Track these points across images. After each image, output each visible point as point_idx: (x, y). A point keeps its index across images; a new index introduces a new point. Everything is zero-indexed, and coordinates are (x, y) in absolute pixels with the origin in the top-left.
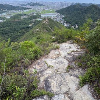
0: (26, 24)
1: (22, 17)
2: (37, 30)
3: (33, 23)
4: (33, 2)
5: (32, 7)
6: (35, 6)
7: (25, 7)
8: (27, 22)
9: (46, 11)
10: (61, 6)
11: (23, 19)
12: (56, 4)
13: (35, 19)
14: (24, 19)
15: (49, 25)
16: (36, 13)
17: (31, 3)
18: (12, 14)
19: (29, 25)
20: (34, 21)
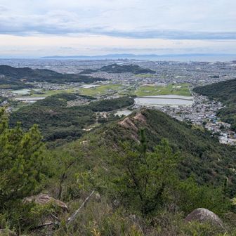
0: (76, 124)
1: (71, 104)
3: (99, 121)
4: (120, 64)
5: (114, 76)
7: (93, 75)
8: (78, 119)
10: (216, 74)
11: (72, 108)
12: (199, 68)
13: (110, 110)
14: (75, 108)
16: (119, 92)
17: (113, 67)
18: (46, 92)
19: (82, 128)
20: (105, 116)
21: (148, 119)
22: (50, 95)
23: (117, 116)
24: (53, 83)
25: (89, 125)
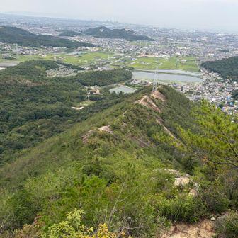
0: (62, 100)
1: (52, 74)
2: (102, 129)
3: (91, 99)
5: (103, 41)
6: (114, 41)
7: (76, 39)
8: (65, 94)
9: (157, 59)
11: (54, 79)
13: (103, 84)
14: (59, 79)
15: (163, 117)
18: (18, 57)
19: (71, 106)
20: (98, 92)
21: (167, 98)
22: (23, 61)
23: (114, 92)
24: (24, 46)
25: (78, 102)
